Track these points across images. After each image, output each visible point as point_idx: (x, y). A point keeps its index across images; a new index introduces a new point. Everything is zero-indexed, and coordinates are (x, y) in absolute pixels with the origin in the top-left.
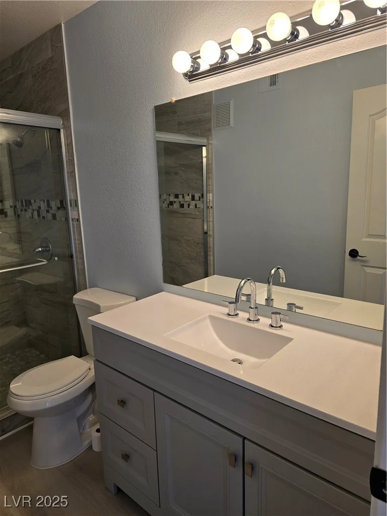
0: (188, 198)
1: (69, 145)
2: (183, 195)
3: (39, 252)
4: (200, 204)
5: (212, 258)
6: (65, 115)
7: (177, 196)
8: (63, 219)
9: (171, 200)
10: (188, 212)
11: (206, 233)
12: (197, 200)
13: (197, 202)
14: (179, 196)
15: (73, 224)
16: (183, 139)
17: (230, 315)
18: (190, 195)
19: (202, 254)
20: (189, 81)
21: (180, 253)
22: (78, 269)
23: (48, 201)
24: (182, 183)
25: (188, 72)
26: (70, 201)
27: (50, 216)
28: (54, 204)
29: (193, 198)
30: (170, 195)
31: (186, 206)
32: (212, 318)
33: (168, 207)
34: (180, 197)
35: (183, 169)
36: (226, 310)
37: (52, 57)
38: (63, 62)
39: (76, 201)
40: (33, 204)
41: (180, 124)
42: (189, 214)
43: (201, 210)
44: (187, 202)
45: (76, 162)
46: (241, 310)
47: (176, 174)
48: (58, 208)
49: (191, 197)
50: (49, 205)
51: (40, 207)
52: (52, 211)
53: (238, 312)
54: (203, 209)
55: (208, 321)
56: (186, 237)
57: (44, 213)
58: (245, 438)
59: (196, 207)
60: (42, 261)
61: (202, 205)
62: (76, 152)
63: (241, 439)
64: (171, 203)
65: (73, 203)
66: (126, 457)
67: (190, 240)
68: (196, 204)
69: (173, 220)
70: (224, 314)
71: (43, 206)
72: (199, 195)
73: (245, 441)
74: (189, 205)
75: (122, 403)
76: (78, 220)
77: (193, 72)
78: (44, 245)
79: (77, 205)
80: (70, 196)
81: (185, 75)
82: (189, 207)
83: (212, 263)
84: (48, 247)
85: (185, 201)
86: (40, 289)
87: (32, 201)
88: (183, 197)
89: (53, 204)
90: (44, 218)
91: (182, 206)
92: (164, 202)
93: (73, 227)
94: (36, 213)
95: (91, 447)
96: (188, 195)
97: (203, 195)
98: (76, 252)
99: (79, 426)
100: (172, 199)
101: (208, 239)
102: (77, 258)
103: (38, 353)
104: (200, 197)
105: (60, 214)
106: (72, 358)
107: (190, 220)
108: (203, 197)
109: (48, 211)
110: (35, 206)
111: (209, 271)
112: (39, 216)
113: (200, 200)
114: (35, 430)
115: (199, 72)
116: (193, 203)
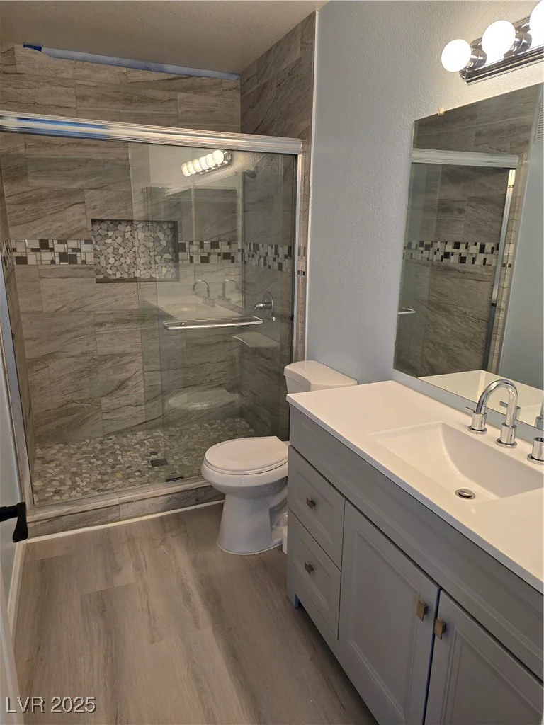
0: (474, 249)
1: (306, 175)
2: (467, 244)
3: (261, 308)
4: (491, 259)
5: (497, 344)
6: (305, 135)
7: (457, 245)
8: (289, 271)
9: (447, 251)
10: (472, 271)
11: (494, 305)
12: (488, 253)
13: (488, 257)
14: (461, 245)
15: (298, 278)
16: (481, 159)
17: (473, 429)
18: (478, 244)
19: (483, 336)
20: (468, 82)
21: (449, 331)
22: (297, 334)
23: (276, 247)
24: (469, 225)
25: (466, 68)
26: (299, 248)
27: (276, 265)
28: (283, 251)
29: (482, 250)
30: (446, 243)
31: (469, 260)
32: (447, 429)
33: (442, 261)
34: (463, 246)
35: (474, 204)
36: (469, 421)
37: (301, 58)
38: (312, 64)
39: (305, 249)
40: (260, 249)
41: (479, 134)
42: (472, 273)
43: (491, 268)
44: (472, 254)
45: (311, 198)
46: (490, 424)
47: (461, 211)
48: (286, 257)
49: (479, 248)
50: (276, 253)
51: (267, 254)
52: (279, 260)
53: (487, 426)
54: (496, 267)
55: (440, 431)
56: (461, 308)
57: (270, 261)
58: (441, 589)
59: (484, 263)
60: (258, 320)
61: (494, 260)
62: (313, 185)
63: (436, 589)
64: (447, 255)
65: (302, 252)
66: (310, 568)
67: (468, 313)
68: (485, 259)
69: (446, 280)
70: (465, 426)
71: (271, 252)
72: (493, 245)
73: (442, 592)
74: (474, 259)
75: (312, 504)
76: (304, 273)
77: (474, 67)
78: (266, 301)
79: (305, 254)
80: (299, 242)
81: (463, 73)
82: (473, 263)
83: (496, 351)
84: (270, 303)
85: (468, 254)
86: (257, 352)
87: (261, 245)
88: (467, 248)
89: (280, 250)
90: (270, 267)
91: (463, 260)
92: (435, 253)
93: (298, 281)
94: (262, 259)
95: (281, 547)
96: (476, 244)
97: (498, 244)
98: (298, 313)
99: (271, 519)
100: (449, 249)
101: (497, 314)
102: (298, 320)
103: (248, 426)
104: (493, 248)
105: (286, 264)
106: (275, 439)
107: (474, 282)
108: (497, 249)
109: (274, 260)
110: (262, 251)
111: (489, 363)
112: (265, 264)
113: (492, 253)
114: (224, 509)
115: (484, 67)
116: (481, 257)
